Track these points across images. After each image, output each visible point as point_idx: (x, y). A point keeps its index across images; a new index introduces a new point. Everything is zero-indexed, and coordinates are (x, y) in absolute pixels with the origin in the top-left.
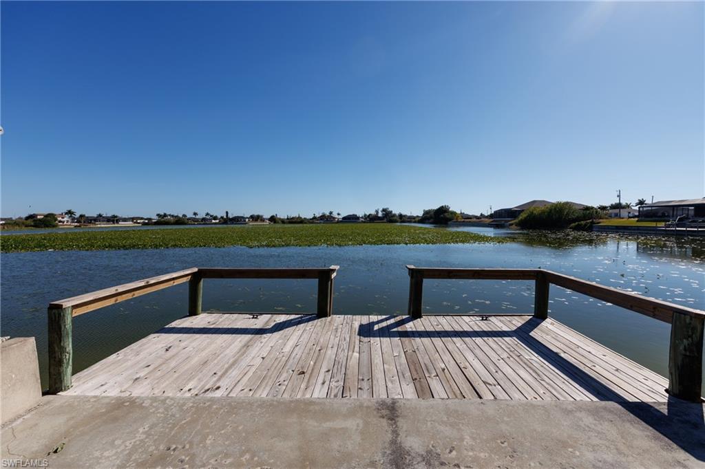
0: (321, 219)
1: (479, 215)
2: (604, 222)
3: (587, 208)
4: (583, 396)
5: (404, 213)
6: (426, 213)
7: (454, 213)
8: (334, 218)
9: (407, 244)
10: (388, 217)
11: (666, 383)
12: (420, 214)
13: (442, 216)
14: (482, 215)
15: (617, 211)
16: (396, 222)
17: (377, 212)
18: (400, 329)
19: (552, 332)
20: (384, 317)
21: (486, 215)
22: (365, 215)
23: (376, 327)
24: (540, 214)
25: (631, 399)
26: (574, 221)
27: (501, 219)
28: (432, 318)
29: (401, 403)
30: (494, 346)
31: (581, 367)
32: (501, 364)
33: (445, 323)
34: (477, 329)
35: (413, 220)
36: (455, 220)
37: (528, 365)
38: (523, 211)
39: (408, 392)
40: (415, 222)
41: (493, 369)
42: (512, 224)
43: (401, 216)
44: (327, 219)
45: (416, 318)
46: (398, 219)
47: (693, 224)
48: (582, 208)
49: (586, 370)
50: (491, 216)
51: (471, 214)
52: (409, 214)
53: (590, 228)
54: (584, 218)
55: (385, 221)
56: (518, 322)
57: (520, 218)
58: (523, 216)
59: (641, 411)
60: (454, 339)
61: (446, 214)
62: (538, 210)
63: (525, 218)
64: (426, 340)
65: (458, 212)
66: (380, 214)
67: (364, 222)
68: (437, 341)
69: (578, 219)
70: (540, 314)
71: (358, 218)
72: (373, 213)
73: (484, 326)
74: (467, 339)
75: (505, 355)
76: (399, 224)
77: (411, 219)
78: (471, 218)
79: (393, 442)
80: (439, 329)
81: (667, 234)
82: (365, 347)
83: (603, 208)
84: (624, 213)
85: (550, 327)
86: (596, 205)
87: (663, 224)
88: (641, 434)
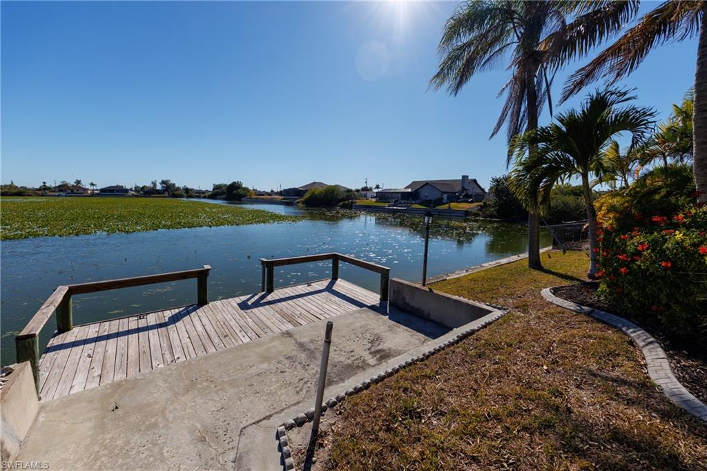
0: (62, 191)
1: (269, 191)
2: (359, 202)
3: (349, 191)
4: (355, 308)
5: (189, 187)
6: (217, 187)
7: (246, 189)
8: (86, 190)
9: (210, 226)
10: (169, 190)
11: (379, 296)
12: (210, 188)
13: (235, 192)
14: (272, 191)
15: (365, 192)
16: (181, 196)
17: (154, 184)
18: (265, 300)
19: (342, 285)
20: (249, 296)
21: (276, 191)
22: (136, 188)
23: (249, 303)
24: (319, 195)
25: (369, 305)
26: (341, 200)
27: (290, 197)
28: (280, 290)
29: (290, 331)
30: (318, 298)
31: (354, 298)
32: (324, 305)
33: (289, 291)
34: (307, 292)
35: (203, 195)
36: (249, 197)
37: (335, 303)
38: (307, 191)
39: (290, 327)
40: (205, 197)
41: (320, 307)
42: (299, 202)
43: (187, 190)
44: (72, 191)
45: (271, 292)
46: (184, 194)
47: (400, 205)
48: (345, 190)
49: (356, 299)
50: (281, 193)
51: (262, 191)
52: (196, 188)
53: (350, 207)
54: (348, 198)
55: (166, 194)
56: (325, 283)
57: (305, 197)
58: (307, 196)
59: (373, 308)
60: (299, 299)
61: (239, 190)
62: (318, 191)
63: (309, 198)
64: (284, 303)
65: (251, 188)
66: (159, 187)
67: (137, 196)
68: (289, 302)
69: (343, 200)
70: (335, 278)
71: (126, 191)
72: (149, 184)
73: (310, 289)
74: (304, 298)
75: (325, 301)
76: (184, 199)
77: (200, 194)
78: (263, 195)
79: (296, 342)
80: (287, 296)
81: (389, 211)
82: (251, 315)
83: (358, 191)
84: (369, 194)
85: (340, 283)
86: (354, 189)
87: (386, 205)
88: (372, 314)
